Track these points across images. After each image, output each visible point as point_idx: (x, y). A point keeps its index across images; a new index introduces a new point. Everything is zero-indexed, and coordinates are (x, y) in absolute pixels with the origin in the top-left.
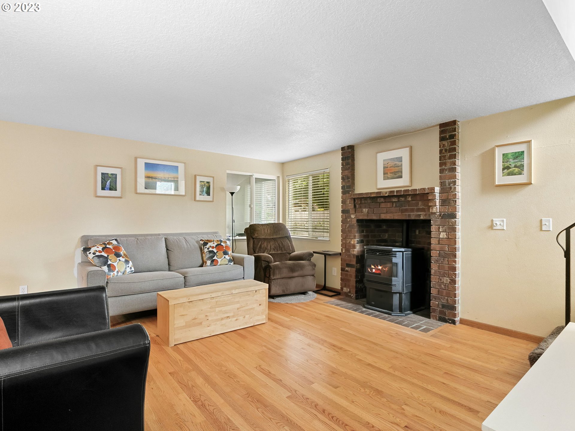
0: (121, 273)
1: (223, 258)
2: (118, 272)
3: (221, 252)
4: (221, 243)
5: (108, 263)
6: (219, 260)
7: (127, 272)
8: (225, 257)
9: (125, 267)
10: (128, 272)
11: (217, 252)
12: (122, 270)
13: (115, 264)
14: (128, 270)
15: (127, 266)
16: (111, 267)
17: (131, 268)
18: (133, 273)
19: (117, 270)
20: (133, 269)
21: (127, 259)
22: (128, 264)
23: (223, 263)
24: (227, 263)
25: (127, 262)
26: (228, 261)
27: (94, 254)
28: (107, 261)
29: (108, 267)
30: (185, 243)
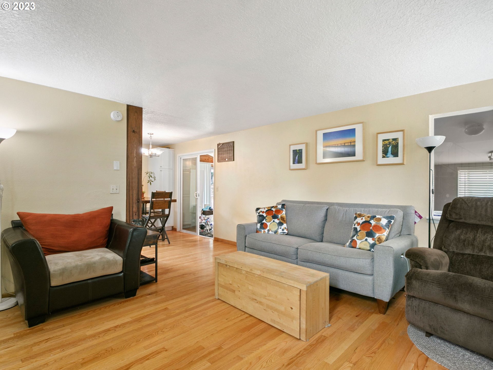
0: (272, 231)
1: (364, 240)
2: (269, 230)
3: (364, 231)
4: (370, 220)
5: (263, 222)
6: (358, 242)
7: (279, 232)
8: (366, 240)
9: (277, 228)
10: (280, 233)
11: (360, 230)
12: (274, 229)
13: (268, 224)
14: (280, 231)
15: (280, 227)
16: (263, 226)
17: (283, 230)
18: (286, 234)
19: (268, 228)
20: (285, 231)
21: (281, 221)
22: (281, 226)
23: (362, 246)
24: (369, 249)
25: (280, 224)
26: (370, 246)
27: (259, 213)
28: (263, 220)
29: (261, 225)
30: (342, 215)
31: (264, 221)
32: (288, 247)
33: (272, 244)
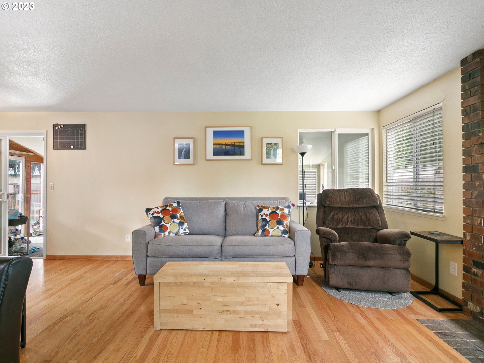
0: (173, 233)
1: (276, 228)
2: (169, 233)
3: (274, 221)
4: (276, 211)
5: (161, 224)
6: (271, 230)
7: (180, 233)
8: (278, 228)
9: (178, 229)
10: (182, 234)
11: (270, 221)
12: (175, 231)
13: (168, 225)
14: (182, 231)
15: (181, 227)
16: (163, 229)
17: (185, 230)
18: (187, 234)
19: (169, 230)
20: (187, 231)
21: (182, 221)
22: (182, 226)
23: (275, 233)
24: (280, 234)
25: (181, 224)
26: (282, 232)
27: (153, 214)
28: (161, 222)
29: (159, 227)
30: (242, 209)
31: (163, 223)
32: (212, 247)
33: (189, 246)
